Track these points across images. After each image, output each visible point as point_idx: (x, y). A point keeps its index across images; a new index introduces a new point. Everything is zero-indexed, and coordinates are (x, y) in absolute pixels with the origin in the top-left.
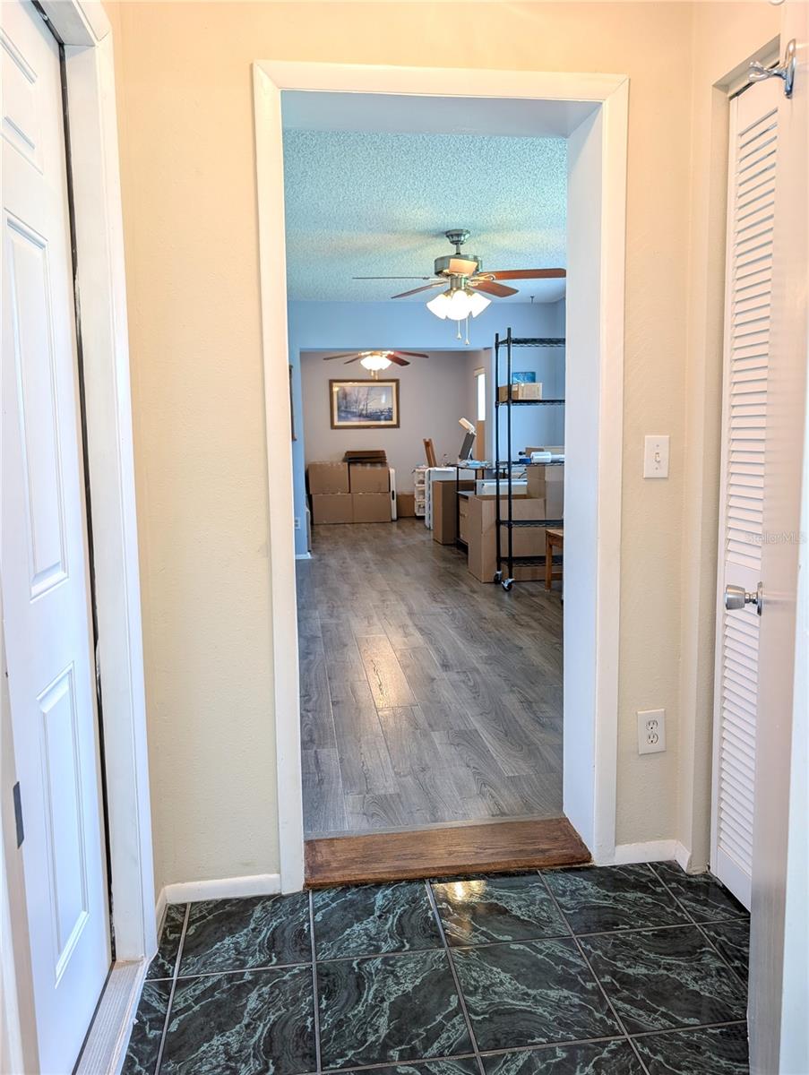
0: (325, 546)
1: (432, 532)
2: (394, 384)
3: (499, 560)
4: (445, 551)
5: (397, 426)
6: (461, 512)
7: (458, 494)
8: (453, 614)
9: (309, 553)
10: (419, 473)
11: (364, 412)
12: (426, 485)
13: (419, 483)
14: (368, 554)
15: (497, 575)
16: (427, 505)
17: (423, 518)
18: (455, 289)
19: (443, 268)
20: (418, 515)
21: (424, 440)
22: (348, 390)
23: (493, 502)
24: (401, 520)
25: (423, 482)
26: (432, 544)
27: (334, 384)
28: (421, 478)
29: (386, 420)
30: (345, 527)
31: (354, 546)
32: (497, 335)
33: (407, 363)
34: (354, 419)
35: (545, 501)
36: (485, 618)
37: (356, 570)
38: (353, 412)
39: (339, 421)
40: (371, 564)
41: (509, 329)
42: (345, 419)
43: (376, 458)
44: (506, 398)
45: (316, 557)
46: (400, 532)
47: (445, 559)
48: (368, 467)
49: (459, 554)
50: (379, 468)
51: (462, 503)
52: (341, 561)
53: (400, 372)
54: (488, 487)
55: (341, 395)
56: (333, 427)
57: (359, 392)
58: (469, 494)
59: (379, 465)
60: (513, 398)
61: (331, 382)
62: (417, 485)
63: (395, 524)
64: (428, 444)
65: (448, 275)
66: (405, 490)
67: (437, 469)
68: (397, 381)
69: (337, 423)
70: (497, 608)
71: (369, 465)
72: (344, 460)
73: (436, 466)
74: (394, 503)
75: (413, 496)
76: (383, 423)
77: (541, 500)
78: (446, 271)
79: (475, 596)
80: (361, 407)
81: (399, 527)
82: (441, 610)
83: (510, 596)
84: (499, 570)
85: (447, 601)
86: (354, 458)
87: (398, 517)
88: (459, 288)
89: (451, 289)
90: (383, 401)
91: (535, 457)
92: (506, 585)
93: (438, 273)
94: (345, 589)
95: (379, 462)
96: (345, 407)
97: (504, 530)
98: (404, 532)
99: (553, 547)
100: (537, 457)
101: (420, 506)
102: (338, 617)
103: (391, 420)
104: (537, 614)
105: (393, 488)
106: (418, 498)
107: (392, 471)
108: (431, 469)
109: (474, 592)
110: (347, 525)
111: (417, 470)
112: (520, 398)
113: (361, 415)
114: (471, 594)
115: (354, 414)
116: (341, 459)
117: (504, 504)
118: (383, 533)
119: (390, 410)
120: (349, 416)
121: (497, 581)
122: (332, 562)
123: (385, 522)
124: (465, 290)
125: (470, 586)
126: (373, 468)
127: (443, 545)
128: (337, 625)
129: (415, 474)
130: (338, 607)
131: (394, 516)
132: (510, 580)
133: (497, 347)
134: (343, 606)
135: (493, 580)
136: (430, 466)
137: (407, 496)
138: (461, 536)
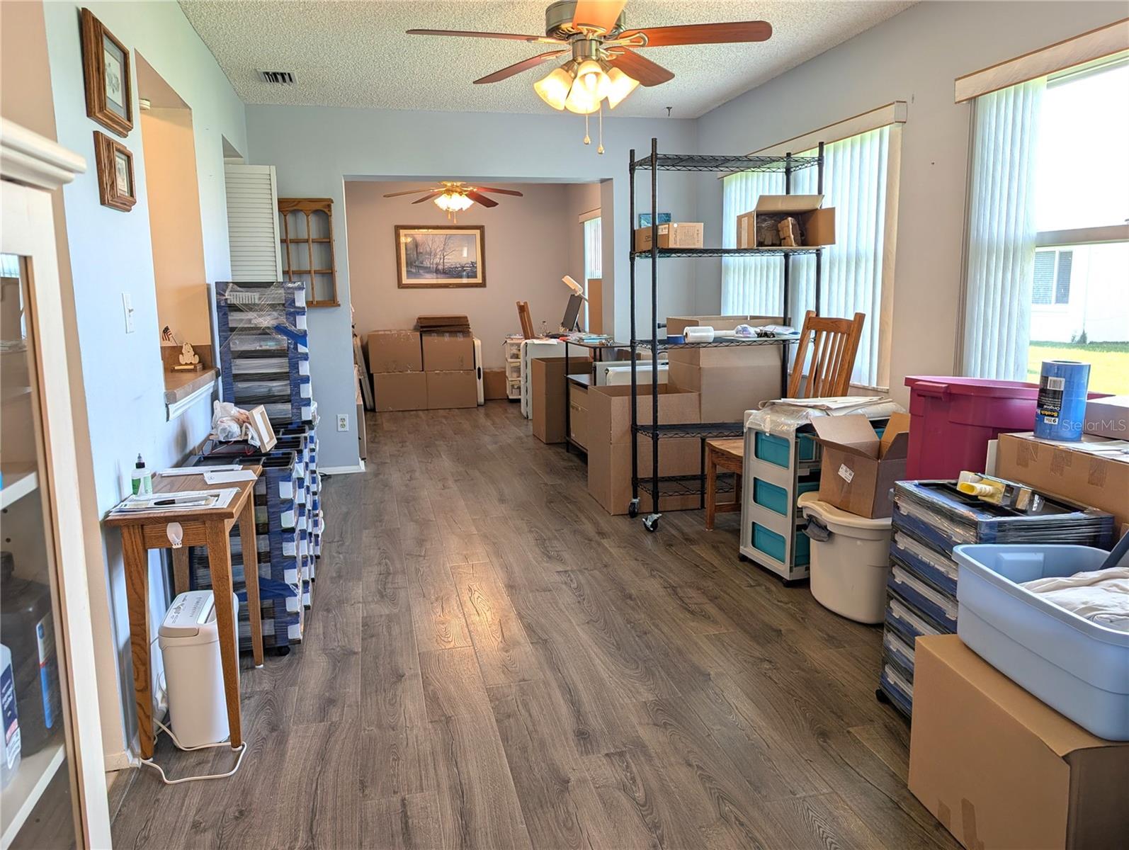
0: (388, 449)
1: (530, 423)
2: (478, 232)
3: (636, 482)
4: (550, 454)
5: (483, 285)
6: (572, 403)
7: (568, 379)
8: (579, 587)
9: (362, 463)
10: (512, 345)
11: (440, 267)
12: (521, 360)
13: (512, 358)
14: (445, 463)
15: (633, 504)
16: (524, 387)
17: (519, 401)
18: (580, 60)
19: (562, 21)
20: (510, 397)
21: (518, 303)
22: (419, 238)
23: (626, 400)
24: (490, 404)
25: (516, 356)
26: (531, 442)
27: (402, 232)
28: (515, 351)
29: (468, 277)
30: (417, 416)
31: (428, 449)
32: (632, 152)
33: (495, 204)
34: (428, 276)
35: (700, 395)
36: (630, 597)
37: (428, 492)
38: (426, 268)
39: (408, 278)
40: (450, 483)
41: (654, 141)
42: (416, 275)
43: (457, 326)
44: (649, 246)
45: (373, 467)
46: (489, 423)
47: (551, 470)
48: (447, 338)
49: (572, 461)
50: (460, 339)
51: (574, 392)
52: (408, 476)
53: (484, 216)
54: (617, 373)
55: (411, 246)
56: (401, 285)
57: (433, 242)
58: (584, 379)
59: (460, 335)
60: (660, 245)
61: (398, 228)
62: (510, 360)
63: (482, 410)
64: (522, 309)
65: (568, 36)
66: (495, 365)
67: (536, 341)
68: (481, 228)
69: (405, 281)
70: (645, 572)
71: (447, 334)
72: (415, 329)
73: (533, 337)
74: (480, 383)
75: (504, 373)
76: (465, 281)
77: (694, 395)
78: (566, 26)
79: (605, 542)
80: (437, 260)
81: (487, 415)
82: (557, 578)
83: (655, 540)
84: (635, 497)
85: (566, 555)
86: (428, 326)
87: (485, 400)
88: (587, 57)
89: (574, 60)
90: (465, 254)
91: (691, 335)
92: (649, 523)
93: (553, 31)
94: (410, 530)
95: (459, 332)
96: (415, 261)
97: (645, 441)
98: (493, 424)
99: (717, 466)
100: (693, 333)
101: (513, 386)
102: (393, 600)
103: (476, 277)
104: (709, 584)
105: (479, 364)
106: (511, 377)
107: (478, 343)
108: (528, 341)
109: (601, 534)
110: (420, 413)
111: (508, 341)
112: (672, 245)
113: (437, 271)
114: (597, 538)
115: (428, 270)
116: (412, 327)
117: (644, 402)
118: (466, 425)
119: (473, 265)
120: (421, 271)
121: (633, 513)
122: (395, 477)
123: (468, 408)
124: (597, 61)
125: (596, 524)
126: (453, 339)
127: (547, 444)
128: (390, 618)
129: (507, 347)
130: (395, 573)
131: (481, 399)
132: (655, 516)
133: (632, 170)
134: (403, 572)
135: (627, 512)
136: (526, 339)
137: (496, 374)
138: (573, 435)
